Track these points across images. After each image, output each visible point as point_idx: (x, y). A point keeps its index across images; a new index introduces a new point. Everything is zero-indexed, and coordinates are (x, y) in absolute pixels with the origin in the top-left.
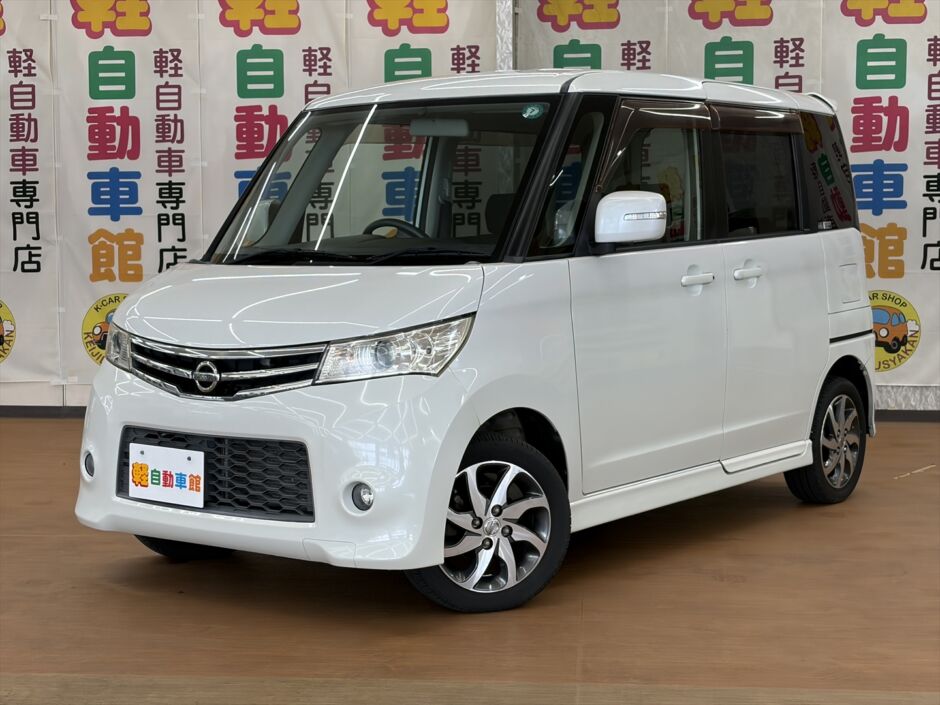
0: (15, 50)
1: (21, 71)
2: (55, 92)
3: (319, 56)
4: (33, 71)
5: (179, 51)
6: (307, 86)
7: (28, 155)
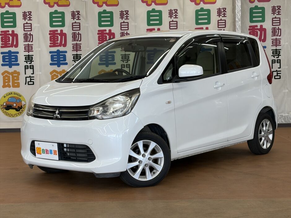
0: (73, 11)
1: (75, 18)
2: (87, 25)
3: (174, 12)
4: (80, 18)
5: (128, 11)
6: (170, 22)
7: (78, 46)
